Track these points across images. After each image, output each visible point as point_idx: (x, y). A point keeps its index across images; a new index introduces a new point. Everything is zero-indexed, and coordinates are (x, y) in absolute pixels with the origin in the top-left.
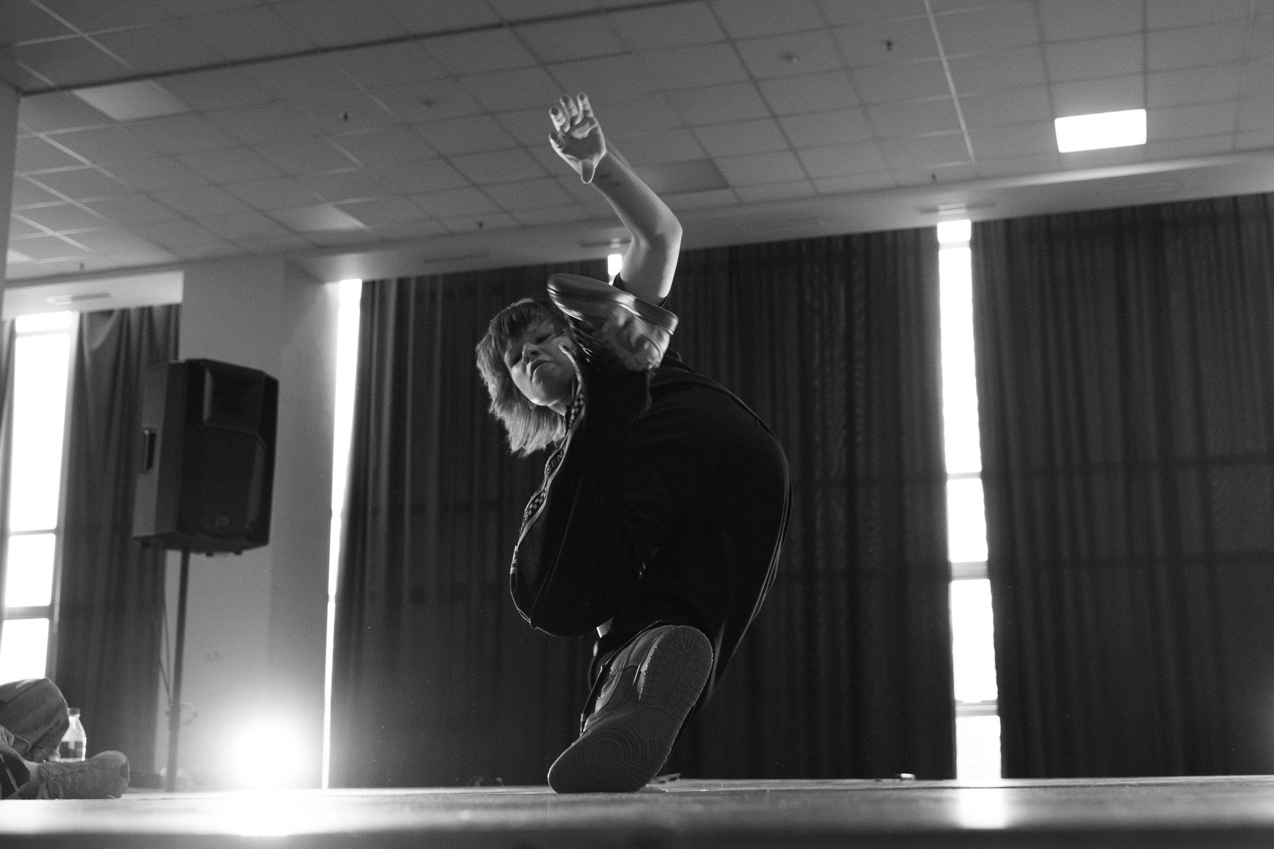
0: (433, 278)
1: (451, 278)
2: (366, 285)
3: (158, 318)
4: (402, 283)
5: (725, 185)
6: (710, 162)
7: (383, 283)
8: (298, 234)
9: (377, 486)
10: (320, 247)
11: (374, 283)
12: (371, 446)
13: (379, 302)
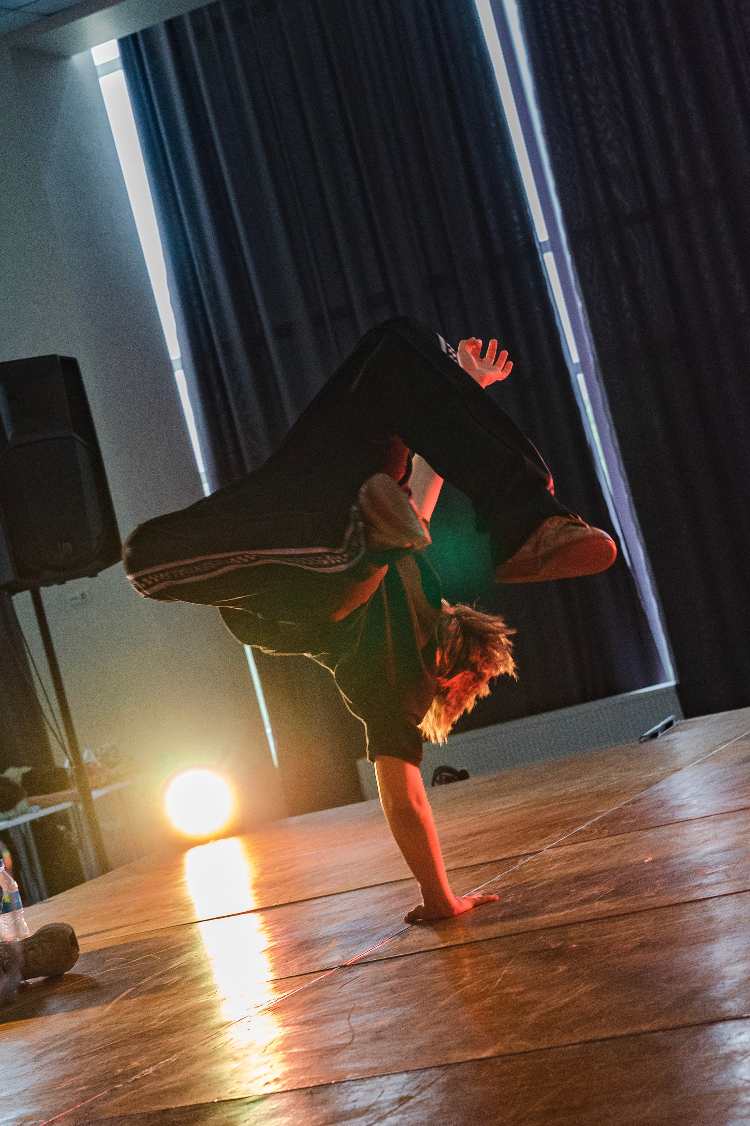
2: (123, 42)
4: (172, 26)
7: (145, 33)
8: (16, 9)
9: (219, 312)
10: (49, 15)
11: (134, 36)
12: (196, 263)
13: (148, 58)
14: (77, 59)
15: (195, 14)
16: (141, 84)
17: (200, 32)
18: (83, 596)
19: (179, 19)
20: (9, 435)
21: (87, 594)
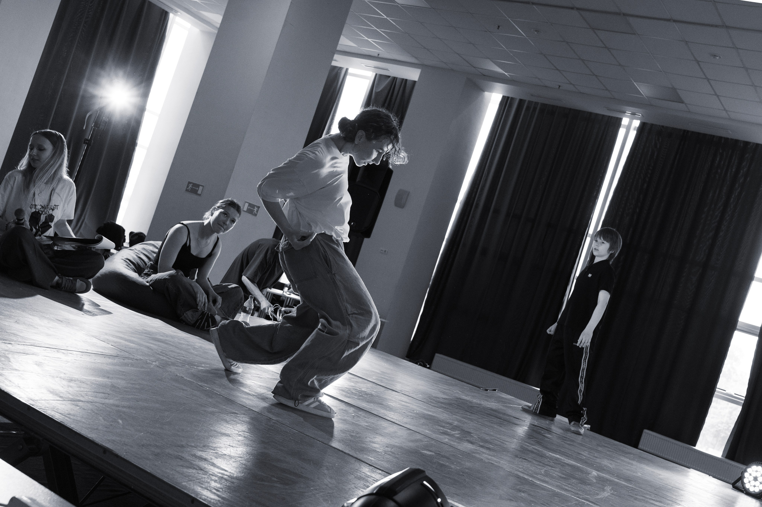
0: (537, 103)
1: (544, 105)
2: (504, 97)
3: (409, 85)
4: (521, 101)
5: (682, 102)
6: (674, 89)
7: (512, 98)
8: (474, 67)
9: (481, 194)
10: (484, 75)
11: (508, 97)
12: (484, 175)
13: (508, 106)
14: (486, 94)
15: (530, 102)
16: (502, 111)
17: (528, 108)
18: (385, 251)
19: (525, 101)
20: (357, 180)
21: (386, 252)
